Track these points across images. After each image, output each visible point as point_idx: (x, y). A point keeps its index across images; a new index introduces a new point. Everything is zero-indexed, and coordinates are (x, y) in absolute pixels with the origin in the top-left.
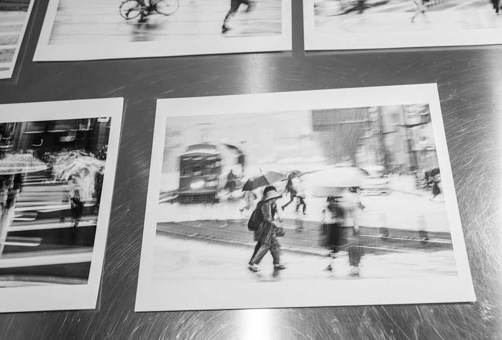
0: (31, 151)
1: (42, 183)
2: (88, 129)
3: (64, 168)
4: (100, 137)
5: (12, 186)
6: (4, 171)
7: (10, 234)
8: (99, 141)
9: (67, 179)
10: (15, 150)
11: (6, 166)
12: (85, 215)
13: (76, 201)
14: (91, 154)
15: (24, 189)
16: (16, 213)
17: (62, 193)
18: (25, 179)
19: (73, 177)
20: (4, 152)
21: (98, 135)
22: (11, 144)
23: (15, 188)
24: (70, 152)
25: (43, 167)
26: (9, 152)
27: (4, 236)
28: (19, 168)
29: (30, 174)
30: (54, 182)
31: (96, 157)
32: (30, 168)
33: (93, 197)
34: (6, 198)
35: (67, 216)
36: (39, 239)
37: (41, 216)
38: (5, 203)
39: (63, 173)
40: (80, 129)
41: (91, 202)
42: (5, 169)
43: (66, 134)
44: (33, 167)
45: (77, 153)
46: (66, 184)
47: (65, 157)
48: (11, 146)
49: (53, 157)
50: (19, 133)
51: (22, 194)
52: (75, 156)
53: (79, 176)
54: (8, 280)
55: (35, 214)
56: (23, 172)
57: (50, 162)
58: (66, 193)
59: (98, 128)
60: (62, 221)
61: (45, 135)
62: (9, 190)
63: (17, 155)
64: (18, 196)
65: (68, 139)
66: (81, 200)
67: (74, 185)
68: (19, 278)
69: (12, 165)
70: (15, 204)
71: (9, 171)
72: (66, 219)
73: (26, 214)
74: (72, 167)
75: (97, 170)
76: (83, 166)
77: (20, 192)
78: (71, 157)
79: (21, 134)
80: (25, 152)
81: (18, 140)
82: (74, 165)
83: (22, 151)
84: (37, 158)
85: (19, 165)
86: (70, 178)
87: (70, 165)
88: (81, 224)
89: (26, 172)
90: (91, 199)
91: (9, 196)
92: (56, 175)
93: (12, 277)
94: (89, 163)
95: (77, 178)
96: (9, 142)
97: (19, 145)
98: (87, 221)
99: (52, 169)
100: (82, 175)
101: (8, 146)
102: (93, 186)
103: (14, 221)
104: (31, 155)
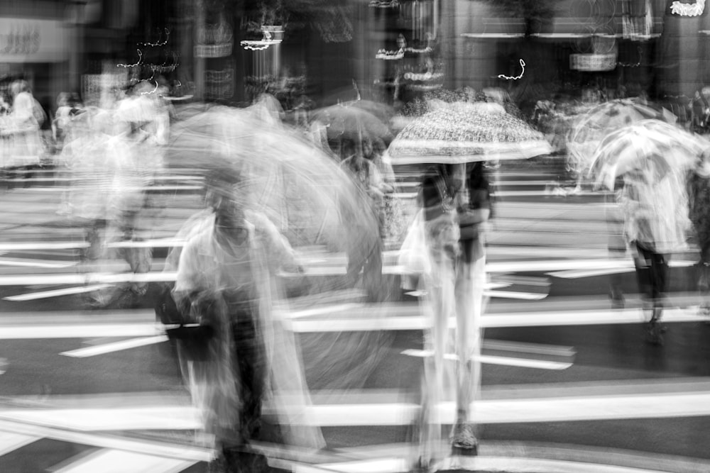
0: (498, 94)
1: (546, 193)
2: (647, 36)
3: (599, 153)
4: (684, 62)
5: (466, 199)
6: (432, 153)
8: (684, 74)
9: (611, 183)
10: (453, 87)
11: (435, 137)
12: (676, 290)
13: (646, 250)
14: (666, 113)
15: (501, 208)
16: (494, 276)
17: (604, 227)
18: (497, 179)
19: (627, 180)
20: (420, 94)
21: (676, 56)
22: (435, 69)
23: (476, 204)
24: (608, 105)
26: (435, 94)
27: (475, 341)
28: (475, 145)
29: (507, 165)
30: (577, 191)
31: (681, 122)
32: (504, 146)
33: (689, 241)
34: (456, 232)
35: (629, 291)
36: (566, 351)
37: (561, 289)
38: (456, 246)
39: (598, 165)
40: (625, 35)
41: (687, 256)
42: (436, 145)
43: (586, 47)
44: (511, 146)
45: (626, 107)
46: (612, 198)
47: (596, 118)
48: (438, 75)
49: (561, 115)
50: (453, 36)
51: (499, 222)
52: (621, 118)
53: (641, 177)
54: (512, 455)
55: (543, 283)
56: (486, 158)
57: (557, 132)
58: (614, 227)
59: (676, 34)
60: (618, 304)
62: (460, 210)
63: (459, 104)
64: (487, 231)
65: (595, 62)
66: (661, 249)
67: (632, 203)
68: (537, 449)
69: (451, 136)
70: (485, 252)
71: (448, 152)
72: (628, 300)
73: (522, 280)
74: (618, 152)
75: (690, 162)
76: (650, 149)
77: (491, 216)
78: (613, 120)
79: (459, 41)
80: (481, 98)
81: (452, 58)
82: (624, 145)
83: (471, 93)
84: (519, 116)
85: (470, 136)
86: (619, 184)
87: (614, 145)
88: (668, 316)
89: (497, 157)
90: (685, 247)
91: (462, 226)
92: (579, 171)
93: (520, 448)
94: (665, 139)
95: (638, 184)
96: (429, 63)
97: (459, 75)
98: (684, 307)
99: (563, 152)
100: (650, 174)
101: (427, 76)
102: (685, 211)
103: (493, 299)
104: (497, 108)
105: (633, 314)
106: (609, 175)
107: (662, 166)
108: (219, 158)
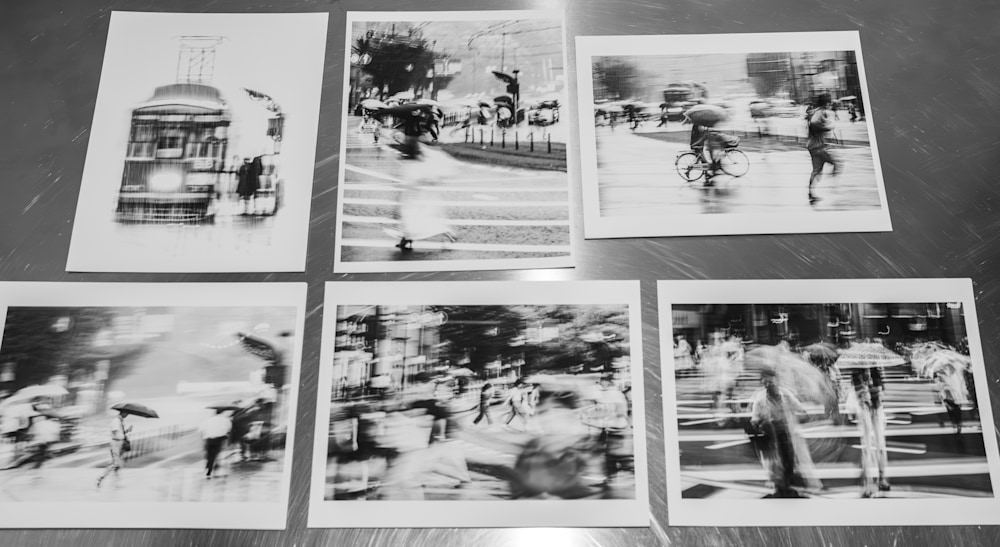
0: (880, 340)
1: (905, 380)
2: (939, 316)
3: (925, 363)
4: (955, 327)
5: (871, 382)
6: (855, 364)
7: (889, 438)
8: (956, 332)
9: (932, 376)
10: (860, 337)
11: (855, 357)
12: (966, 420)
13: (950, 402)
14: (950, 347)
15: (886, 386)
16: (888, 414)
17: (931, 393)
18: (884, 374)
19: (938, 374)
20: (848, 340)
21: (952, 324)
22: (852, 330)
23: (876, 384)
24: (926, 344)
25: (899, 361)
26: (853, 340)
27: (883, 442)
28: (872, 360)
29: (887, 368)
30: (918, 379)
31: (957, 350)
32: (884, 361)
33: (969, 399)
34: (868, 396)
35: (947, 420)
36: (923, 446)
37: (917, 419)
38: (870, 402)
39: (925, 368)
40: (929, 316)
41: (968, 405)
42: (857, 360)
43: (914, 321)
44: (887, 361)
45: (934, 345)
46: (933, 382)
47: (922, 349)
48: (854, 333)
49: (907, 348)
50: (858, 317)
51: (886, 392)
52: (932, 349)
53: (944, 373)
54: (905, 491)
55: (908, 417)
56: (877, 365)
57: (906, 355)
58: (935, 394)
60: (942, 426)
61: (889, 320)
62: (870, 387)
63: (864, 344)
64: (882, 395)
65: (918, 327)
66: (957, 402)
67: (942, 384)
68: (916, 488)
69: (862, 357)
70: (882, 404)
71: (862, 363)
72: (946, 424)
73: (900, 416)
74: (933, 363)
75: (964, 367)
76: (946, 362)
77: (883, 389)
78: (929, 350)
79: (861, 319)
80: (872, 341)
81: (859, 326)
82: (935, 360)
83: (868, 340)
84: (889, 348)
85: (870, 357)
86: (935, 376)
87: (931, 360)
88: (964, 430)
89: (882, 365)
90: (967, 402)
91: (871, 393)
92: (917, 370)
93: (908, 488)
94: (952, 358)
95: (943, 376)
96: (850, 328)
97: (863, 332)
98: (971, 427)
99: (910, 363)
100: (947, 371)
101: (849, 333)
102: (965, 387)
103: (888, 424)
104: (881, 346)
105: (949, 430)
106: (930, 372)
107: (952, 369)
108: (765, 366)
